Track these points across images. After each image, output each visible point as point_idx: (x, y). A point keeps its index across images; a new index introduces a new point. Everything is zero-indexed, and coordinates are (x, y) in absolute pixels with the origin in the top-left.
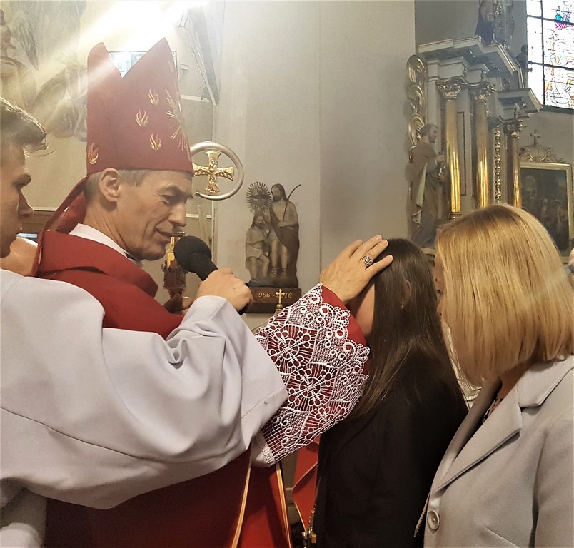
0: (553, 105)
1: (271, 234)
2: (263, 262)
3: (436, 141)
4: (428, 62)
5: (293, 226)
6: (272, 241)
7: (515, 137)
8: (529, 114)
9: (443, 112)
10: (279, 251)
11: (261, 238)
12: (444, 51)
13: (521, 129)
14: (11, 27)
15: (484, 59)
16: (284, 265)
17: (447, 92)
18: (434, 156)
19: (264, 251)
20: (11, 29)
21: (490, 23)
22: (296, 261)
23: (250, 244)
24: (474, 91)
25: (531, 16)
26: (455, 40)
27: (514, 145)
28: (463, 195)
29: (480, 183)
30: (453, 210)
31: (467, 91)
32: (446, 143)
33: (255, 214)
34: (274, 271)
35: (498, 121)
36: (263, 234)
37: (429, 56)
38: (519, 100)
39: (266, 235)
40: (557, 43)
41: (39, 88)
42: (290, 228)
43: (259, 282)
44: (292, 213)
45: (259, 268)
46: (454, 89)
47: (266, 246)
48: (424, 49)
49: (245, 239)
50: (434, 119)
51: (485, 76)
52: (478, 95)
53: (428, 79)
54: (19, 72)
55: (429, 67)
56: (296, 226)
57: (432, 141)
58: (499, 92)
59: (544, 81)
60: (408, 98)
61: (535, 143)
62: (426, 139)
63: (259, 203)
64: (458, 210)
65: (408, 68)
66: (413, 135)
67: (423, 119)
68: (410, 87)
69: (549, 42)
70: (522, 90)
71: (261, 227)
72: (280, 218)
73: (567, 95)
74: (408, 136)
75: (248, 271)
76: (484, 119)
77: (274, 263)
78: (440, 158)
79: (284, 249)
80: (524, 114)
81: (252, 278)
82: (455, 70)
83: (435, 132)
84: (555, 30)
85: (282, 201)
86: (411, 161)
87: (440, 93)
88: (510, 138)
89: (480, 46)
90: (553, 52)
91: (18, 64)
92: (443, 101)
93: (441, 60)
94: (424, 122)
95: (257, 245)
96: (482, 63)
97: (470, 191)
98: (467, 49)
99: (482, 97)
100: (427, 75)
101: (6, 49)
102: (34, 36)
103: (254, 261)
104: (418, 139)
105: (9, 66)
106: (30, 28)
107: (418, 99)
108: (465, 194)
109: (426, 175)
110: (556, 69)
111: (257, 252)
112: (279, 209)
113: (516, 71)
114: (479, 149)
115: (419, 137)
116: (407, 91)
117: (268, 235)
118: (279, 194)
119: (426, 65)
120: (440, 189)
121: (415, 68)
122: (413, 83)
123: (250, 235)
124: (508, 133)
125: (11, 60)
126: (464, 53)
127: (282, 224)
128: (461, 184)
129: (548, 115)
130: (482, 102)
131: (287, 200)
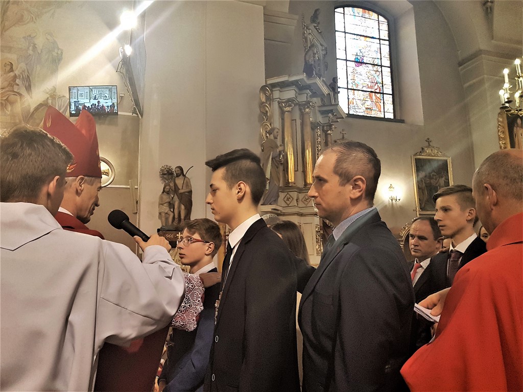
0: (355, 114)
1: (174, 198)
2: (169, 215)
3: (278, 138)
4: (273, 90)
5: (189, 192)
6: (175, 202)
7: (330, 134)
8: (339, 120)
9: (283, 119)
10: (179, 207)
11: (168, 200)
12: (283, 82)
13: (333, 129)
14: (17, 72)
15: (308, 87)
16: (182, 217)
17: (285, 107)
18: (277, 147)
19: (170, 208)
20: (17, 75)
21: (312, 64)
22: (190, 214)
23: (161, 204)
24: (302, 106)
25: (339, 59)
26: (289, 76)
27: (329, 139)
28: (296, 171)
29: (306, 163)
30: (290, 181)
31: (298, 106)
32: (285, 139)
33: (165, 185)
34: (176, 221)
35: (318, 124)
36: (169, 198)
37: (273, 86)
38: (331, 111)
39: (171, 198)
40: (356, 75)
41: (32, 110)
42: (187, 193)
43: (167, 228)
44: (187, 184)
45: (167, 219)
46: (290, 106)
47: (171, 205)
48: (270, 81)
49: (158, 201)
50: (277, 124)
51: (308, 97)
52: (305, 109)
53: (273, 100)
54: (21, 100)
55: (274, 92)
56: (191, 192)
57: (276, 138)
58: (319, 107)
59: (348, 99)
60: (261, 112)
61: (343, 138)
62: (272, 137)
63: (167, 178)
64: (293, 180)
65: (260, 93)
66: (264, 134)
67: (270, 124)
68: (262, 105)
69: (351, 75)
70: (334, 105)
71: (168, 193)
72: (180, 187)
73: (363, 107)
74: (261, 136)
75: (160, 221)
76: (309, 124)
77: (176, 216)
78: (281, 148)
79: (183, 207)
80: (335, 120)
81: (163, 226)
82: (290, 94)
83: (277, 132)
84: (355, 67)
85: (181, 177)
86: (263, 151)
87: (281, 108)
88: (326, 135)
89: (305, 79)
90: (354, 81)
91: (20, 95)
92: (282, 113)
93: (281, 88)
94: (271, 126)
95: (165, 205)
96: (308, 89)
97: (300, 168)
98: (297, 81)
99: (307, 110)
100: (273, 97)
101: (13, 87)
102: (30, 78)
103: (163, 214)
104: (267, 137)
105: (15, 96)
106: (28, 72)
107: (267, 112)
108: (298, 170)
109: (272, 159)
110: (356, 91)
111: (166, 208)
112: (179, 181)
113: (329, 94)
114: (306, 142)
115: (268, 135)
116: (260, 107)
117: (173, 198)
118: (179, 172)
119: (272, 91)
120: (281, 168)
121: (265, 94)
122: (263, 103)
123: (161, 198)
124: (325, 132)
125: (16, 92)
126: (295, 83)
127: (181, 191)
128: (294, 165)
129: (351, 120)
130: (307, 113)
131: (184, 176)
